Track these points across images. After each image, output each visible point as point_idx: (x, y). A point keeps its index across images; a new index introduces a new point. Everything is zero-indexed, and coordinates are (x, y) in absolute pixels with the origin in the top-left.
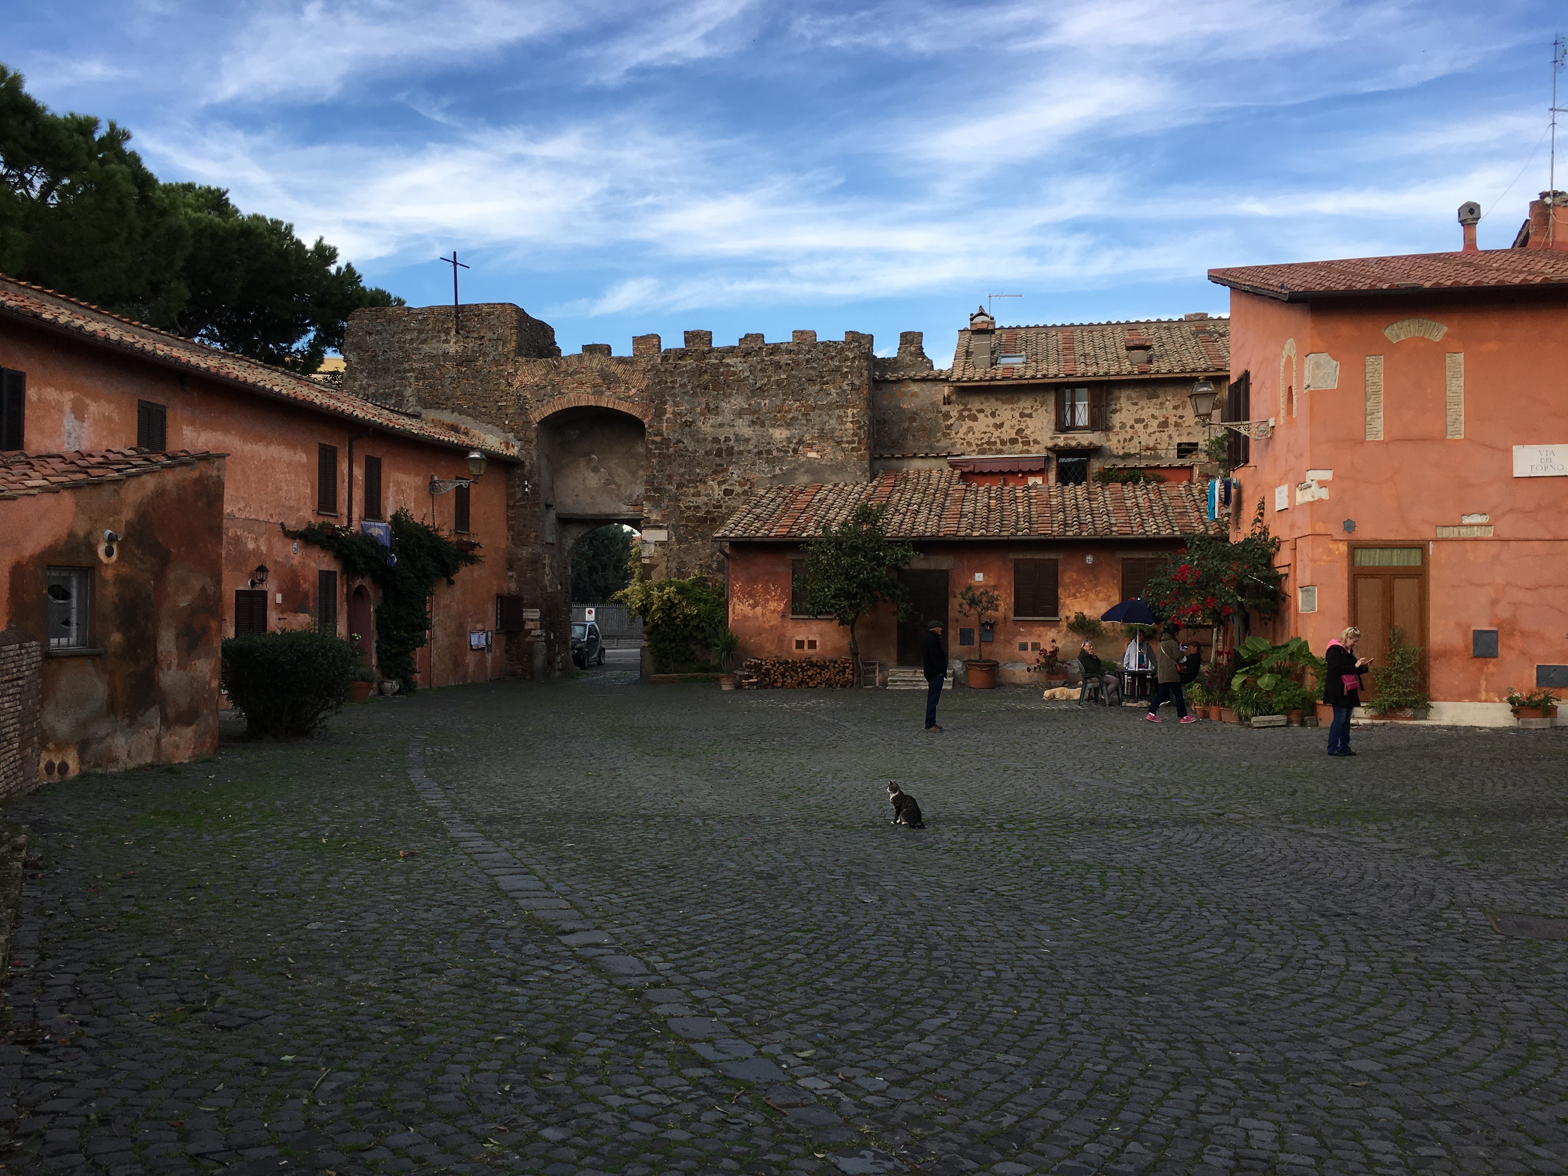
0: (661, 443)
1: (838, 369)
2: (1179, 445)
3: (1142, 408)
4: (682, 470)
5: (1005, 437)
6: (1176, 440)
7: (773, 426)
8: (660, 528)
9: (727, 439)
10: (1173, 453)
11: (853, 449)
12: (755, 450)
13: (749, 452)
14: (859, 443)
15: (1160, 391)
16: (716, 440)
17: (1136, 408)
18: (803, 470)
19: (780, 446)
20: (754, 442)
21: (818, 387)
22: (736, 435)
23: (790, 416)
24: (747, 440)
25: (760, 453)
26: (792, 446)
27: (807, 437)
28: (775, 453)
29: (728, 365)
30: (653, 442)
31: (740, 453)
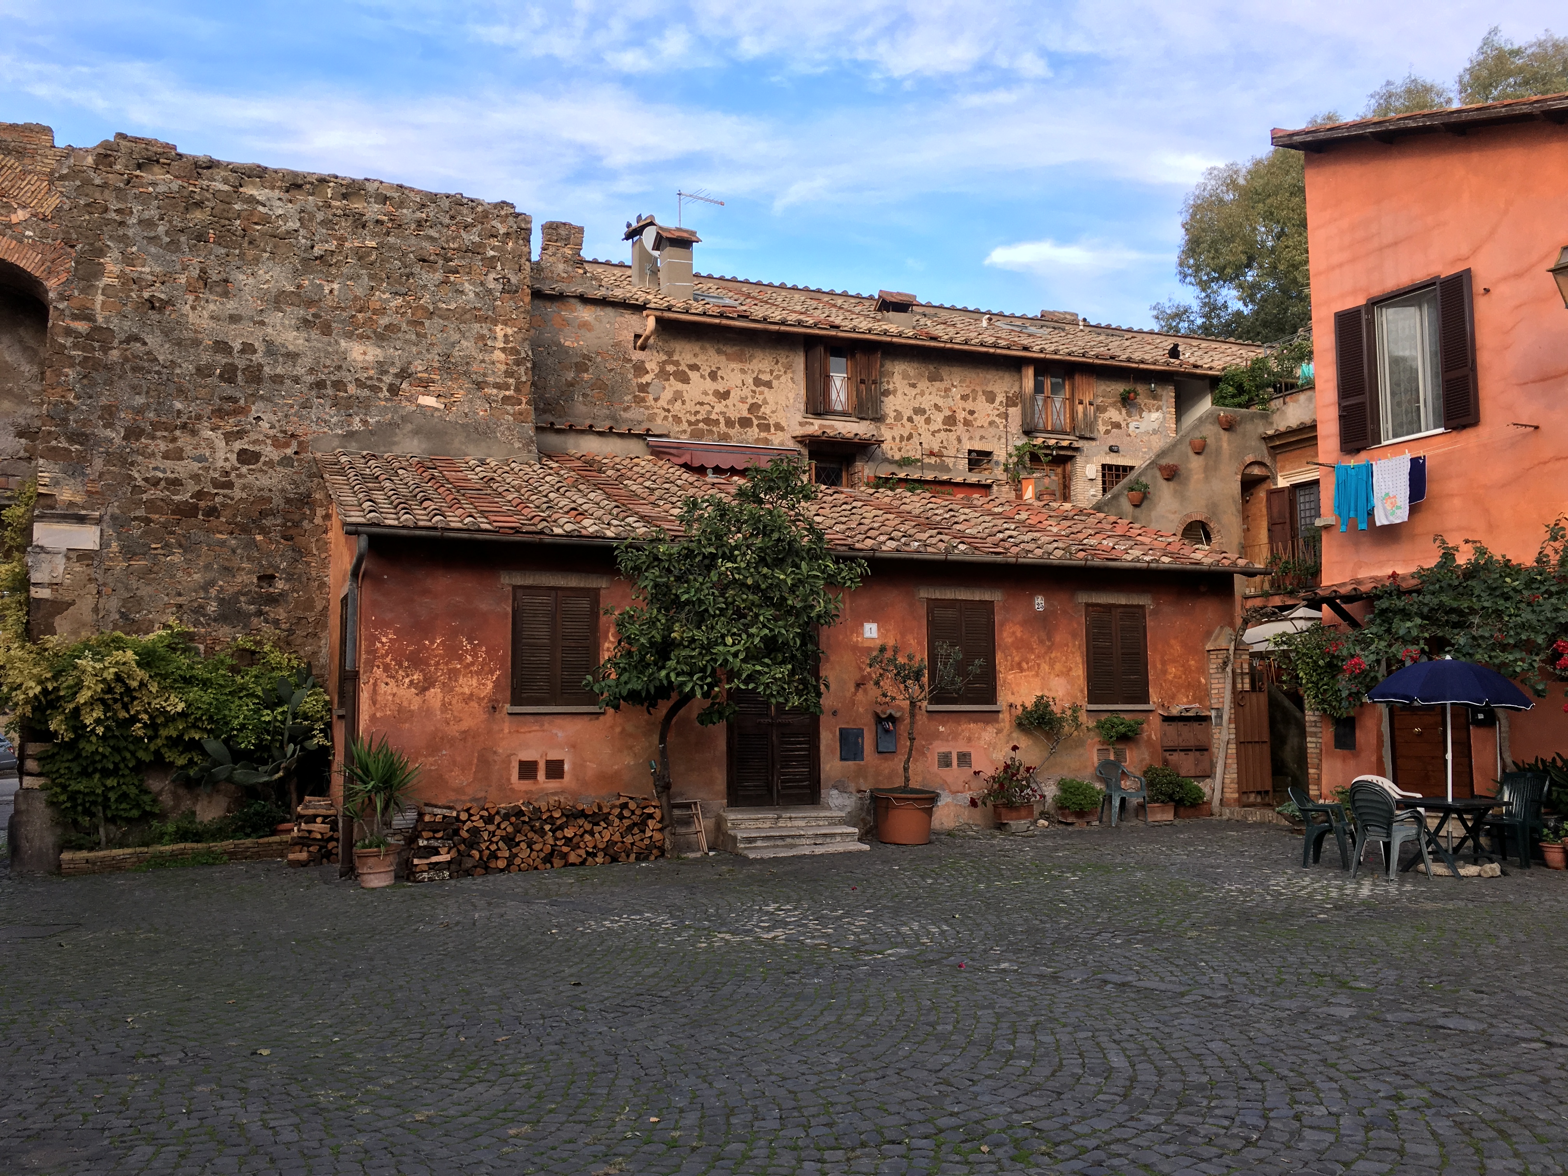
0: (88, 336)
1: (475, 250)
2: (970, 452)
3: (922, 394)
4: (140, 400)
5: (734, 415)
6: (967, 445)
7: (349, 336)
8: (81, 520)
9: (249, 348)
10: (964, 464)
11: (506, 399)
12: (310, 379)
13: (296, 380)
14: (517, 390)
15: (944, 371)
16: (222, 347)
17: (914, 392)
18: (409, 427)
19: (362, 376)
20: (307, 361)
21: (438, 276)
22: (269, 344)
23: (384, 321)
24: (293, 357)
25: (320, 385)
26: (388, 379)
27: (418, 366)
28: (352, 389)
29: (252, 200)
30: (68, 332)
31: (278, 379)
